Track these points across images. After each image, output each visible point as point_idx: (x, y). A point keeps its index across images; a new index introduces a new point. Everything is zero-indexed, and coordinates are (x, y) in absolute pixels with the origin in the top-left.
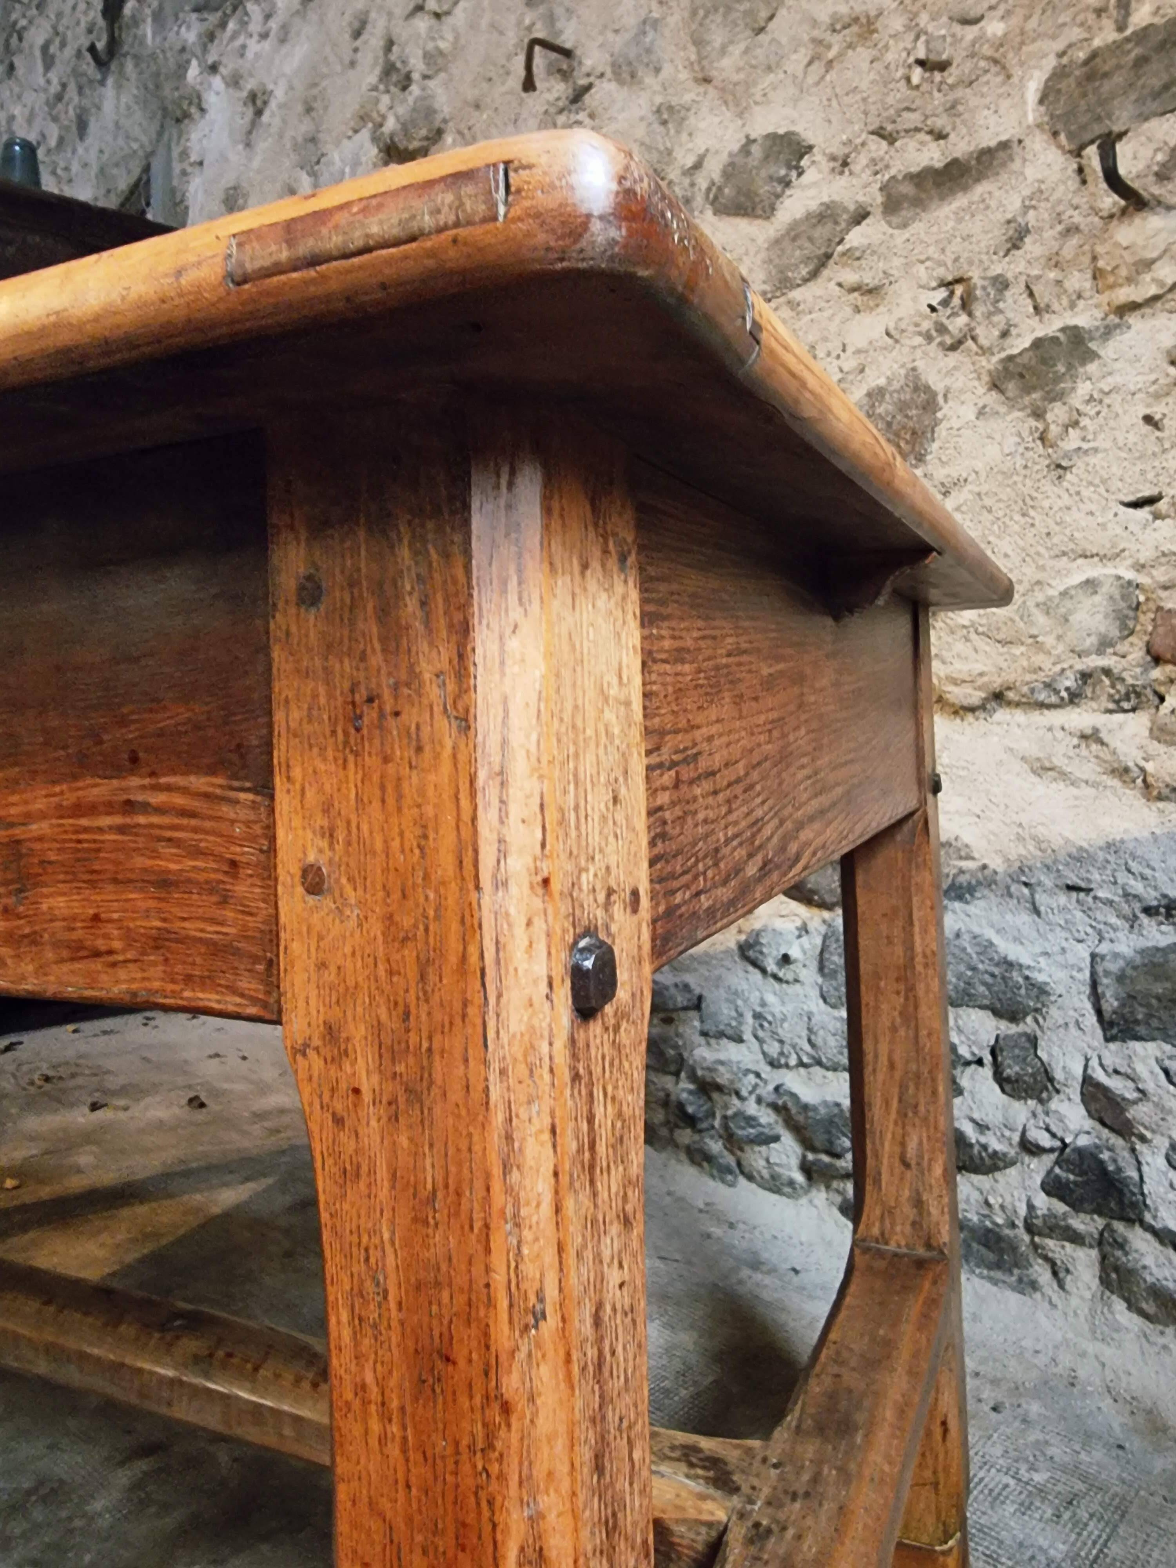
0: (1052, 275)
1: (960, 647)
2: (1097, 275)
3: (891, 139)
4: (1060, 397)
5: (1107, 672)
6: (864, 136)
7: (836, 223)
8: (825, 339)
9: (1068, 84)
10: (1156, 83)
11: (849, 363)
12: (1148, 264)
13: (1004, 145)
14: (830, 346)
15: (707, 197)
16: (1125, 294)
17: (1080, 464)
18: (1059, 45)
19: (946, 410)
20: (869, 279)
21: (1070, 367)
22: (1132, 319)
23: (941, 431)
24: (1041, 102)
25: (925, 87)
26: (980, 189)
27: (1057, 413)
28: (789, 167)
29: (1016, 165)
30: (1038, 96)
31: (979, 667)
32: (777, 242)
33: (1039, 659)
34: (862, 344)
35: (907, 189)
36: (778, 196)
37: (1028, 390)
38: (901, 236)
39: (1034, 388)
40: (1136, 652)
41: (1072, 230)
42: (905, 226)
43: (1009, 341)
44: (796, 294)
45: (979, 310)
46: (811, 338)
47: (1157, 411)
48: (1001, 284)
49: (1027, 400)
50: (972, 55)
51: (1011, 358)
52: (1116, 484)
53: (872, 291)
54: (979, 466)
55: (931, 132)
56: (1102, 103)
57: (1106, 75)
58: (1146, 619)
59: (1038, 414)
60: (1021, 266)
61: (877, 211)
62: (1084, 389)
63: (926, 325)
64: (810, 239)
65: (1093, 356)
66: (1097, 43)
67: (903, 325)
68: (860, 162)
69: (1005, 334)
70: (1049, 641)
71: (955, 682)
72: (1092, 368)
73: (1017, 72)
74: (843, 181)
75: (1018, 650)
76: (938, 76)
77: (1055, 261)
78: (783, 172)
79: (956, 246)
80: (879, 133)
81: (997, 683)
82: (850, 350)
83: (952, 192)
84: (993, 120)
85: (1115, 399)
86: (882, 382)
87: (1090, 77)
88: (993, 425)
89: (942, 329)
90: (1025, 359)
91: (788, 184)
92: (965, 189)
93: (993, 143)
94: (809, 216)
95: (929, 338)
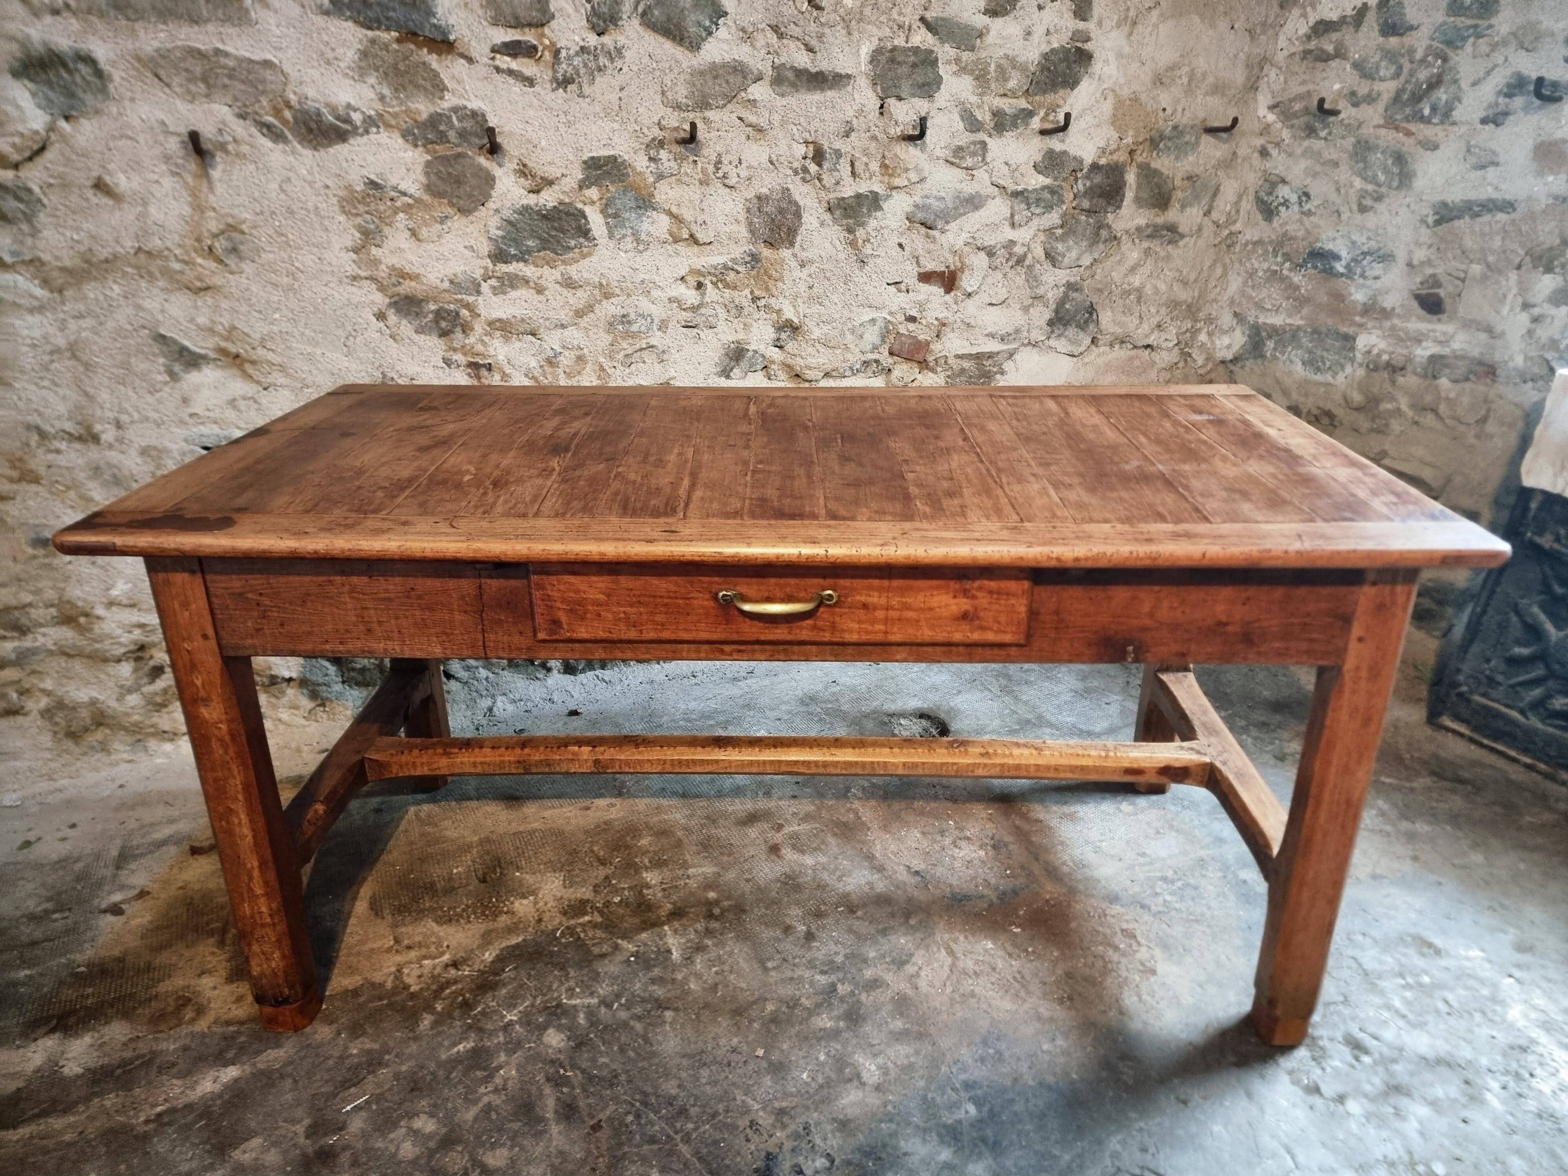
0: (865, 159)
1: (810, 350)
2: (884, 166)
3: (781, 36)
4: (863, 225)
5: (877, 361)
6: (764, 25)
7: (745, 77)
8: (728, 152)
9: (883, 59)
10: (920, 80)
11: (744, 174)
12: (907, 170)
13: (849, 76)
14: (729, 157)
15: (636, 8)
16: (897, 182)
17: (871, 261)
18: (880, 35)
19: (806, 218)
20: (763, 122)
21: (869, 211)
22: (894, 193)
23: (802, 231)
24: (871, 62)
25: (807, 15)
26: (830, 94)
27: (860, 233)
28: (711, 21)
29: (850, 88)
30: (868, 59)
31: (821, 361)
32: (702, 73)
33: (849, 356)
34: (755, 164)
35: (790, 75)
36: (704, 40)
37: (846, 216)
38: (780, 102)
39: (850, 217)
40: (886, 353)
41: (874, 138)
42: (783, 96)
43: (839, 188)
44: (710, 114)
45: (826, 165)
46: (718, 148)
47: (902, 241)
48: (838, 154)
49: (844, 222)
50: (835, 11)
51: (843, 199)
52: (886, 275)
53: (759, 130)
54: (823, 254)
55: (806, 45)
56: (899, 78)
57: (899, 63)
58: (892, 337)
59: (850, 231)
60: (849, 149)
61: (767, 79)
62: (872, 223)
63: (796, 165)
64: (727, 82)
65: (879, 208)
66: (896, 43)
67: (782, 159)
68: (760, 42)
69: (838, 183)
70: (852, 346)
71: (810, 368)
72: (879, 214)
73: (856, 35)
74: (746, 48)
75: (838, 352)
76: (815, 13)
77: (866, 152)
78: (707, 23)
79: (816, 124)
80: (775, 29)
81: (828, 367)
82: (744, 165)
83: (815, 89)
84: (841, 56)
85: (885, 231)
86: (765, 191)
87: (892, 60)
88: (825, 231)
89: (805, 170)
90: (850, 201)
91: (710, 34)
92: (822, 90)
93: (843, 72)
94: (724, 65)
95: (796, 172)
